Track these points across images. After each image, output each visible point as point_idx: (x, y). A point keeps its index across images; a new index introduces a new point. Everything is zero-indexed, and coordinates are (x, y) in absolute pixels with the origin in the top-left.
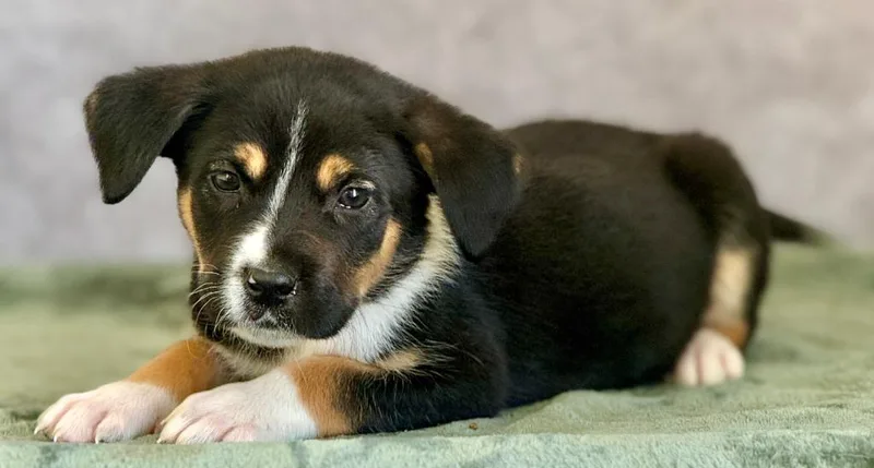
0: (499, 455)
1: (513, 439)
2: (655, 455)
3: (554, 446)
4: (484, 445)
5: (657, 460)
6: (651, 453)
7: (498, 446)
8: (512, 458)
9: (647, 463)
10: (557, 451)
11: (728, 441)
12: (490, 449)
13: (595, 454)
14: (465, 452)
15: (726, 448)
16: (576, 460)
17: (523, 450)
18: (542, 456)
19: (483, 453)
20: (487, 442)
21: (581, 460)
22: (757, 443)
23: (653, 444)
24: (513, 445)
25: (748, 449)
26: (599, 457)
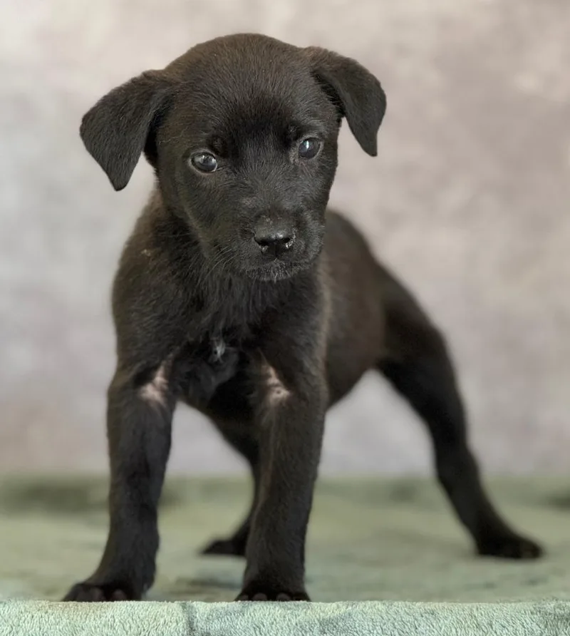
0: (350, 614)
1: (361, 604)
2: (475, 617)
3: (394, 608)
4: (338, 607)
5: (477, 620)
6: (471, 615)
7: (350, 608)
8: (360, 616)
9: (469, 623)
10: (397, 613)
11: (534, 608)
12: (343, 609)
13: (427, 615)
14: (323, 612)
15: (532, 613)
16: (412, 619)
17: (369, 611)
18: (384, 615)
19: (337, 612)
20: (340, 605)
21: (416, 619)
22: (557, 610)
23: (474, 609)
24: (361, 607)
25: (550, 614)
26: (431, 617)
